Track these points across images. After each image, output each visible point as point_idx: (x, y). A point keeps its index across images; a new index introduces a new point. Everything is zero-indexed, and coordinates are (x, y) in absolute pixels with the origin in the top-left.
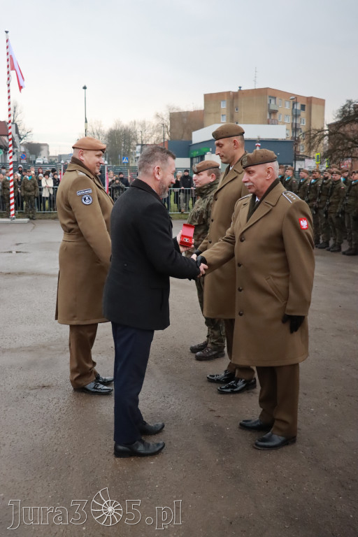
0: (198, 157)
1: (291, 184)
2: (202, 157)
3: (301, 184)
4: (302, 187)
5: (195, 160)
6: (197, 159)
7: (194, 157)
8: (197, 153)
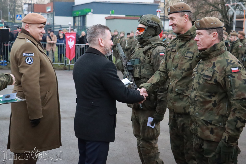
0: (80, 16)
2: (84, 17)
5: (77, 19)
6: (80, 17)
7: (77, 16)
8: (80, 13)
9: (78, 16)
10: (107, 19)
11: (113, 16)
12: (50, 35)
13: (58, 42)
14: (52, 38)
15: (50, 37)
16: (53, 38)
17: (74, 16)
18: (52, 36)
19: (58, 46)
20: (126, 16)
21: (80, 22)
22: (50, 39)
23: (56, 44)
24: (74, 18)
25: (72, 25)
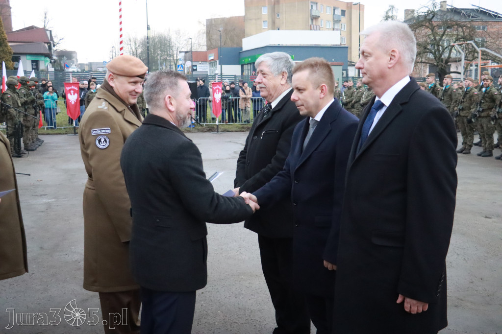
5: (246, 67)
6: (249, 65)
7: (245, 64)
8: (250, 60)
9: (248, 64)
12: (243, 88)
13: (253, 96)
14: (245, 90)
15: (243, 91)
16: (247, 91)
17: (242, 64)
18: (246, 88)
19: (254, 101)
21: (249, 71)
22: (243, 93)
23: (252, 99)
24: (242, 66)
25: (239, 73)
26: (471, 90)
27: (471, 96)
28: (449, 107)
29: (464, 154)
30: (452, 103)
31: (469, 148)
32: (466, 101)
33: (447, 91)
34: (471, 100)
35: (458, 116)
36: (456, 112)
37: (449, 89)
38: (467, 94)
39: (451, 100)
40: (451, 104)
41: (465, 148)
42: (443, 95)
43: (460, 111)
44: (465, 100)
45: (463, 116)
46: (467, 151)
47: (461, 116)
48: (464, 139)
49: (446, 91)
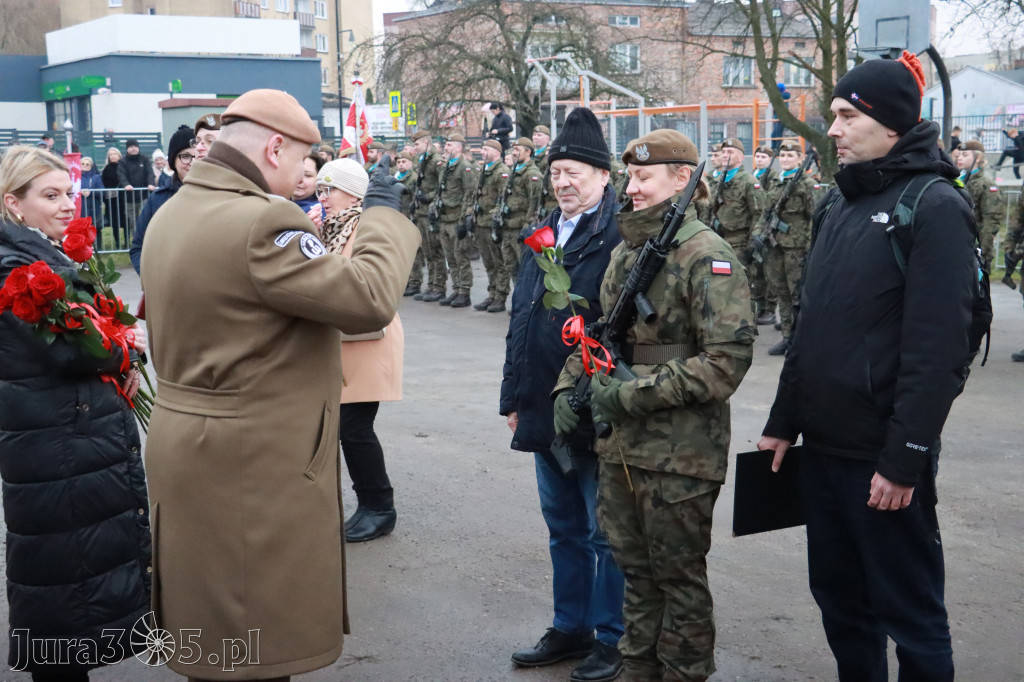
0: (71, 100)
1: (462, 175)
3: (485, 176)
4: (489, 181)
5: (59, 108)
6: (68, 104)
7: (57, 101)
8: (68, 89)
9: (63, 100)
10: (166, 107)
11: (176, 96)
17: (49, 99)
20: (218, 96)
21: (69, 119)
24: (50, 106)
26: (495, 169)
27: (497, 183)
28: (459, 206)
29: (490, 311)
30: (465, 199)
31: (502, 298)
32: (487, 194)
33: (452, 172)
34: (496, 190)
35: (474, 227)
36: (470, 218)
37: (456, 166)
38: (488, 176)
39: (463, 190)
40: (461, 200)
41: (493, 299)
42: (445, 180)
43: (476, 216)
44: (484, 192)
45: (484, 228)
46: (498, 306)
47: (479, 227)
48: (492, 278)
49: (449, 171)
